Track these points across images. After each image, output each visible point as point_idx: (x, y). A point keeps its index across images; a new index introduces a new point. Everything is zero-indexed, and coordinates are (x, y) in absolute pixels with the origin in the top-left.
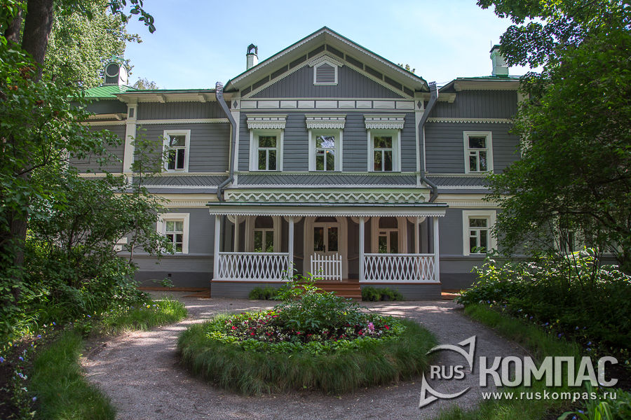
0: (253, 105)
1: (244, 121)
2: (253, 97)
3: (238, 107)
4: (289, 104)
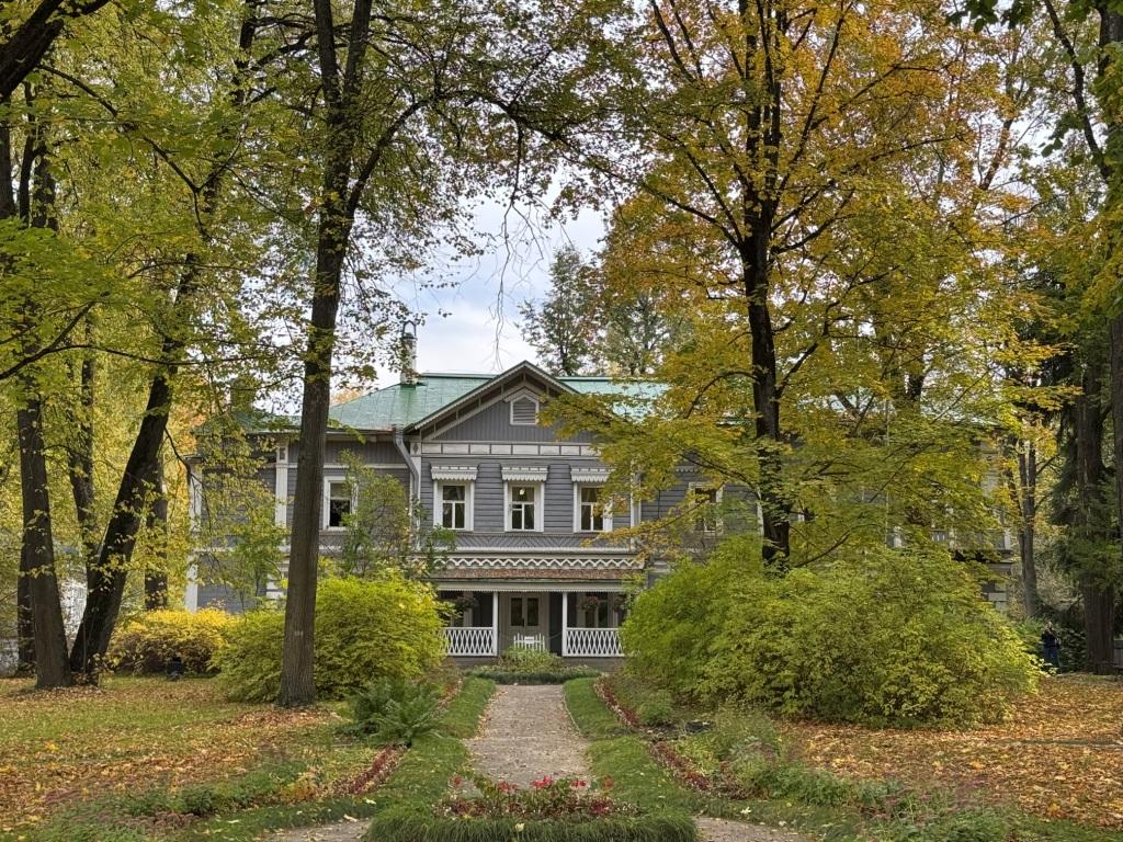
1: (427, 470)
2: (437, 438)
3: (419, 453)
4: (480, 449)
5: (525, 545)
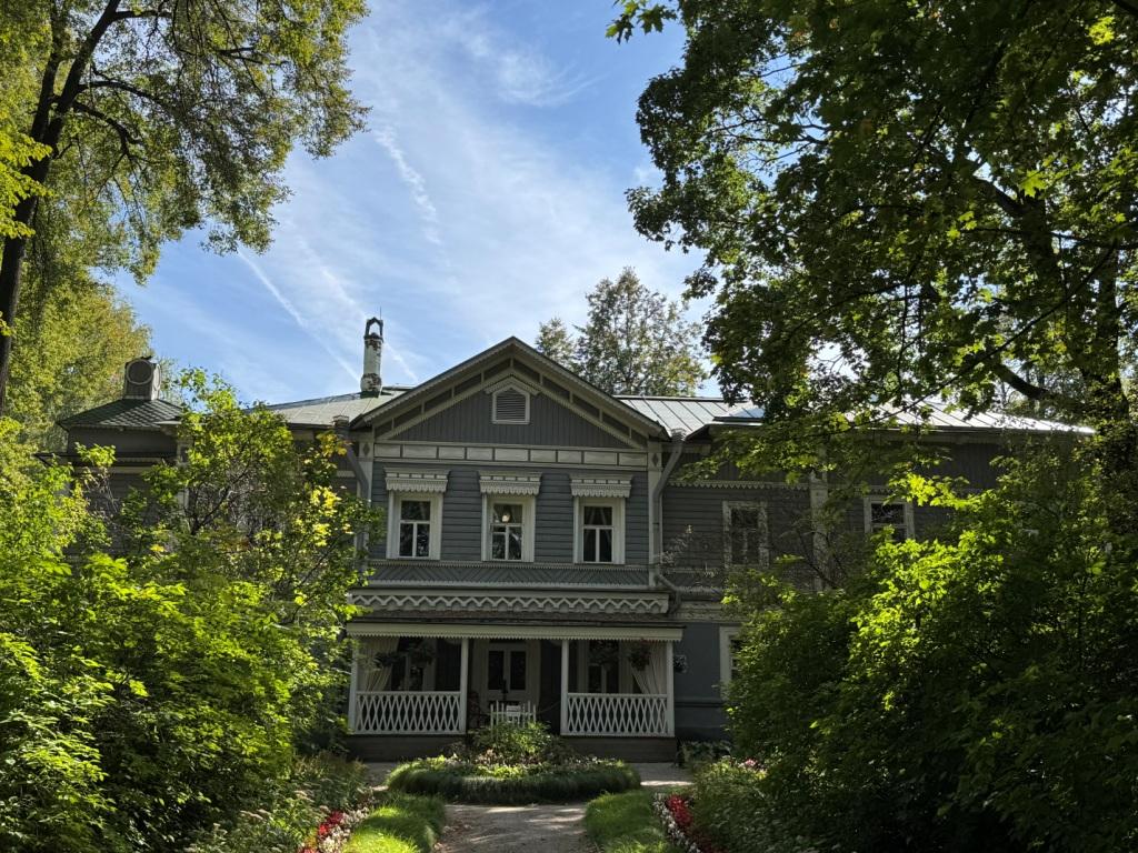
0: (394, 451)
1: (381, 478)
2: (395, 438)
3: (370, 455)
4: (452, 452)
5: (509, 579)
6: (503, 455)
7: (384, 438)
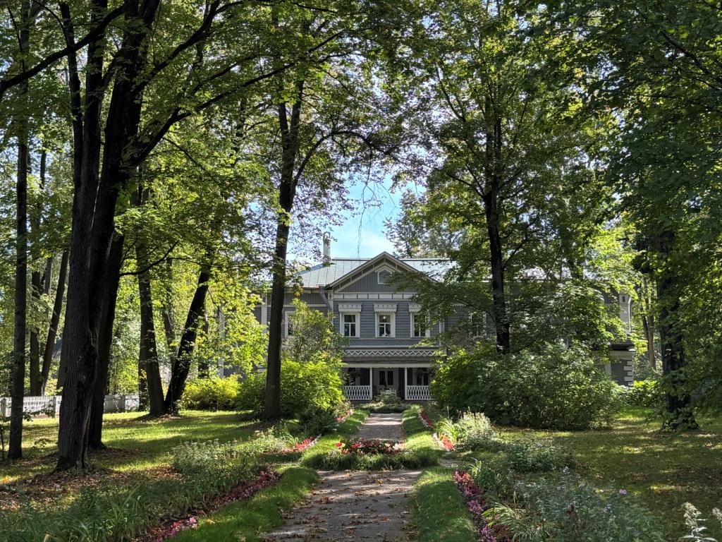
0: (341, 297)
1: (336, 307)
3: (332, 298)
4: (363, 296)
5: (386, 344)
6: (383, 296)
7: (337, 292)
